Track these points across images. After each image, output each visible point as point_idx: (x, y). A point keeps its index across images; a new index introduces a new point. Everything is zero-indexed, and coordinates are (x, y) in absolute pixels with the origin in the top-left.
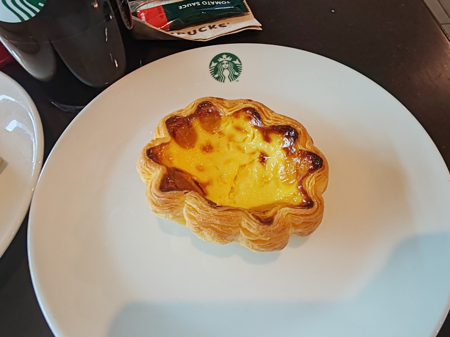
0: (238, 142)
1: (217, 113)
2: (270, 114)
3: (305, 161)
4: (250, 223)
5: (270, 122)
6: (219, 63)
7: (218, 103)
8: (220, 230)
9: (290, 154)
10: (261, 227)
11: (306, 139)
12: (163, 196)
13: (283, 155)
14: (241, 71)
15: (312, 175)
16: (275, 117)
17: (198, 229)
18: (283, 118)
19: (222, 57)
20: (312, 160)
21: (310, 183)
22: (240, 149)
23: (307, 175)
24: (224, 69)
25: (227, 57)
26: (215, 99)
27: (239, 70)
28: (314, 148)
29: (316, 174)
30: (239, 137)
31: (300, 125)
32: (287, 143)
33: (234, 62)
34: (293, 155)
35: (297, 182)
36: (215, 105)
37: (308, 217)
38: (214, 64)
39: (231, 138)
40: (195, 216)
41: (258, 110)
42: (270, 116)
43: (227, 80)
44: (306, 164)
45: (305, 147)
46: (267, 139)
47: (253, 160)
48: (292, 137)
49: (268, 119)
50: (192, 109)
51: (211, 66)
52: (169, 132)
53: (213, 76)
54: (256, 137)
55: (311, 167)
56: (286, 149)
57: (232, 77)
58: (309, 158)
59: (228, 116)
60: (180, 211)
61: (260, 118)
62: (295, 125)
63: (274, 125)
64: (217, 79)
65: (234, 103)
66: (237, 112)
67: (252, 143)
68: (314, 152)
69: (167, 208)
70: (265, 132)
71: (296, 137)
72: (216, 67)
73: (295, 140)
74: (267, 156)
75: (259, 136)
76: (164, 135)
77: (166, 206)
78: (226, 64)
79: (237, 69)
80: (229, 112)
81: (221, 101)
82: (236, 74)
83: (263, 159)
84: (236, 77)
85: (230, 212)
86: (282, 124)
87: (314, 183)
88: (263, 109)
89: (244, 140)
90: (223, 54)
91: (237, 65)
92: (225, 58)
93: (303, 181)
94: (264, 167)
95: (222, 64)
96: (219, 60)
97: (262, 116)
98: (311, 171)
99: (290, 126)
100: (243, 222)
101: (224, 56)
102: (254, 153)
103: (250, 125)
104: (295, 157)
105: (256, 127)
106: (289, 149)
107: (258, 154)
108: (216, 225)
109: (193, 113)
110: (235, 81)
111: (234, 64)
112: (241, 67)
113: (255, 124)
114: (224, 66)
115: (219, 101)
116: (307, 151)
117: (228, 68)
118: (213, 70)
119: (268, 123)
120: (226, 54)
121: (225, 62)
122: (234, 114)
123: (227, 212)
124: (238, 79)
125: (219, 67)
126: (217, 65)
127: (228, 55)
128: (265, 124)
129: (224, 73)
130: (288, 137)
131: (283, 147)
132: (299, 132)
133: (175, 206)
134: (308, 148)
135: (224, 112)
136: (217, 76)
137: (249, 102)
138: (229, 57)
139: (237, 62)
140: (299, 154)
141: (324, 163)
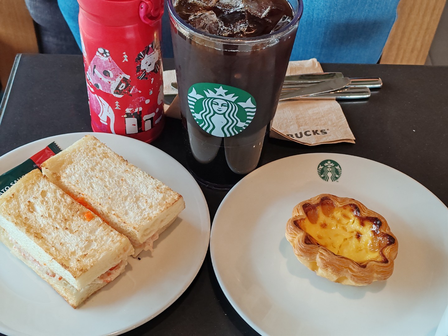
0: (343, 224)
1: (332, 205)
2: (365, 209)
3: (385, 239)
4: (354, 266)
5: (366, 214)
6: (325, 166)
7: (333, 198)
8: (338, 267)
9: (376, 234)
10: (360, 268)
11: (386, 227)
12: (307, 246)
13: (371, 235)
14: (340, 175)
15: (388, 247)
16: (369, 212)
17: (325, 266)
18: (373, 213)
19: (327, 163)
20: (389, 239)
21: (387, 251)
22: (344, 229)
23: (386, 247)
24: (328, 171)
25: (331, 163)
26: (332, 196)
27: (339, 173)
28: (391, 233)
29: (391, 247)
30: (344, 221)
31: (383, 218)
32: (375, 228)
33: (336, 167)
34: (378, 235)
35: (379, 251)
36: (332, 199)
37: (385, 268)
38: (321, 167)
39: (339, 222)
40: (325, 258)
41: (358, 206)
42: (365, 210)
43: (330, 180)
44: (385, 241)
45: (385, 231)
46: (362, 224)
47: (352, 237)
48: (378, 224)
49: (364, 212)
50: (318, 200)
51: (319, 169)
52: (305, 212)
53: (320, 176)
54: (355, 222)
55: (388, 243)
56: (373, 232)
57: (334, 178)
58: (387, 238)
59: (340, 207)
60: (315, 256)
61: (359, 211)
62: (380, 218)
63: (368, 216)
64: (323, 178)
65: (344, 200)
66: (345, 206)
67: (353, 225)
68: (390, 235)
69: (308, 253)
70: (362, 220)
71: (380, 225)
72: (322, 169)
73: (379, 226)
74: (361, 235)
75: (357, 222)
76: (302, 213)
77: (308, 252)
78: (330, 168)
79: (337, 172)
80: (340, 205)
81: (335, 198)
82: (337, 176)
83: (358, 236)
84: (337, 178)
85: (344, 259)
86: (373, 216)
87: (389, 251)
88: (362, 206)
89: (347, 224)
90: (328, 160)
91: (338, 170)
92: (329, 164)
93: (383, 250)
94: (359, 241)
95: (327, 168)
96: (325, 164)
97: (361, 210)
98: (388, 245)
99: (377, 218)
100: (350, 265)
101: (329, 162)
102: (352, 232)
103: (352, 215)
104: (379, 237)
105: (356, 216)
106: (376, 231)
107: (355, 233)
108: (336, 264)
109: (319, 203)
110: (336, 181)
111: (335, 168)
112: (341, 172)
113: (356, 214)
114: (328, 169)
115: (334, 197)
116: (386, 234)
117: (331, 171)
118: (320, 171)
119: (364, 215)
120: (330, 160)
121: (329, 167)
122: (343, 206)
123: (342, 259)
124: (338, 180)
125: (324, 169)
126: (323, 168)
127: (332, 161)
128: (361, 215)
129: (328, 174)
130: (376, 224)
131: (372, 230)
132: (382, 222)
133: (313, 253)
134: (387, 232)
135: (337, 204)
136: (322, 176)
137: (353, 200)
138: (333, 163)
139: (338, 168)
140: (381, 235)
141: (396, 241)
